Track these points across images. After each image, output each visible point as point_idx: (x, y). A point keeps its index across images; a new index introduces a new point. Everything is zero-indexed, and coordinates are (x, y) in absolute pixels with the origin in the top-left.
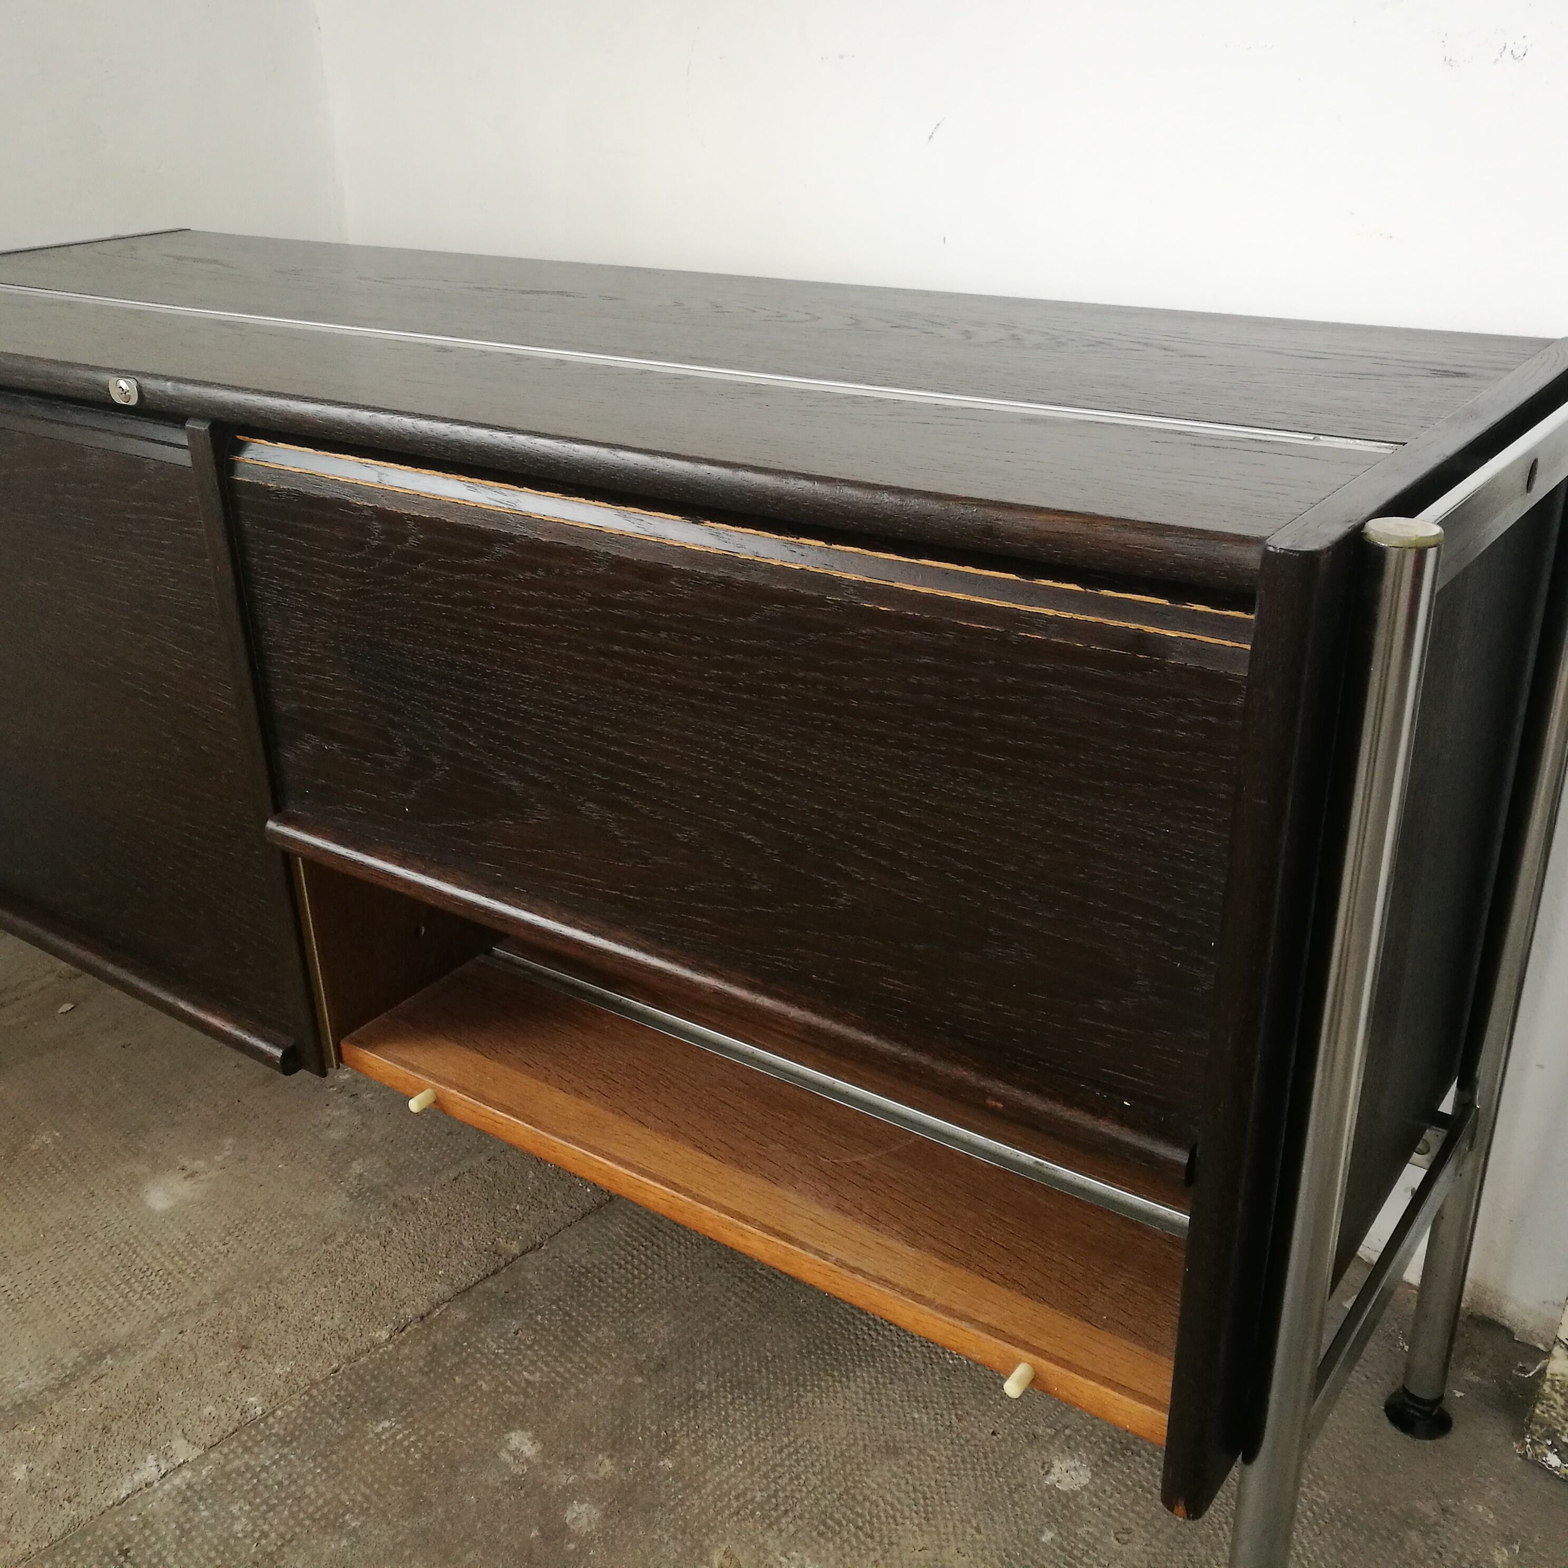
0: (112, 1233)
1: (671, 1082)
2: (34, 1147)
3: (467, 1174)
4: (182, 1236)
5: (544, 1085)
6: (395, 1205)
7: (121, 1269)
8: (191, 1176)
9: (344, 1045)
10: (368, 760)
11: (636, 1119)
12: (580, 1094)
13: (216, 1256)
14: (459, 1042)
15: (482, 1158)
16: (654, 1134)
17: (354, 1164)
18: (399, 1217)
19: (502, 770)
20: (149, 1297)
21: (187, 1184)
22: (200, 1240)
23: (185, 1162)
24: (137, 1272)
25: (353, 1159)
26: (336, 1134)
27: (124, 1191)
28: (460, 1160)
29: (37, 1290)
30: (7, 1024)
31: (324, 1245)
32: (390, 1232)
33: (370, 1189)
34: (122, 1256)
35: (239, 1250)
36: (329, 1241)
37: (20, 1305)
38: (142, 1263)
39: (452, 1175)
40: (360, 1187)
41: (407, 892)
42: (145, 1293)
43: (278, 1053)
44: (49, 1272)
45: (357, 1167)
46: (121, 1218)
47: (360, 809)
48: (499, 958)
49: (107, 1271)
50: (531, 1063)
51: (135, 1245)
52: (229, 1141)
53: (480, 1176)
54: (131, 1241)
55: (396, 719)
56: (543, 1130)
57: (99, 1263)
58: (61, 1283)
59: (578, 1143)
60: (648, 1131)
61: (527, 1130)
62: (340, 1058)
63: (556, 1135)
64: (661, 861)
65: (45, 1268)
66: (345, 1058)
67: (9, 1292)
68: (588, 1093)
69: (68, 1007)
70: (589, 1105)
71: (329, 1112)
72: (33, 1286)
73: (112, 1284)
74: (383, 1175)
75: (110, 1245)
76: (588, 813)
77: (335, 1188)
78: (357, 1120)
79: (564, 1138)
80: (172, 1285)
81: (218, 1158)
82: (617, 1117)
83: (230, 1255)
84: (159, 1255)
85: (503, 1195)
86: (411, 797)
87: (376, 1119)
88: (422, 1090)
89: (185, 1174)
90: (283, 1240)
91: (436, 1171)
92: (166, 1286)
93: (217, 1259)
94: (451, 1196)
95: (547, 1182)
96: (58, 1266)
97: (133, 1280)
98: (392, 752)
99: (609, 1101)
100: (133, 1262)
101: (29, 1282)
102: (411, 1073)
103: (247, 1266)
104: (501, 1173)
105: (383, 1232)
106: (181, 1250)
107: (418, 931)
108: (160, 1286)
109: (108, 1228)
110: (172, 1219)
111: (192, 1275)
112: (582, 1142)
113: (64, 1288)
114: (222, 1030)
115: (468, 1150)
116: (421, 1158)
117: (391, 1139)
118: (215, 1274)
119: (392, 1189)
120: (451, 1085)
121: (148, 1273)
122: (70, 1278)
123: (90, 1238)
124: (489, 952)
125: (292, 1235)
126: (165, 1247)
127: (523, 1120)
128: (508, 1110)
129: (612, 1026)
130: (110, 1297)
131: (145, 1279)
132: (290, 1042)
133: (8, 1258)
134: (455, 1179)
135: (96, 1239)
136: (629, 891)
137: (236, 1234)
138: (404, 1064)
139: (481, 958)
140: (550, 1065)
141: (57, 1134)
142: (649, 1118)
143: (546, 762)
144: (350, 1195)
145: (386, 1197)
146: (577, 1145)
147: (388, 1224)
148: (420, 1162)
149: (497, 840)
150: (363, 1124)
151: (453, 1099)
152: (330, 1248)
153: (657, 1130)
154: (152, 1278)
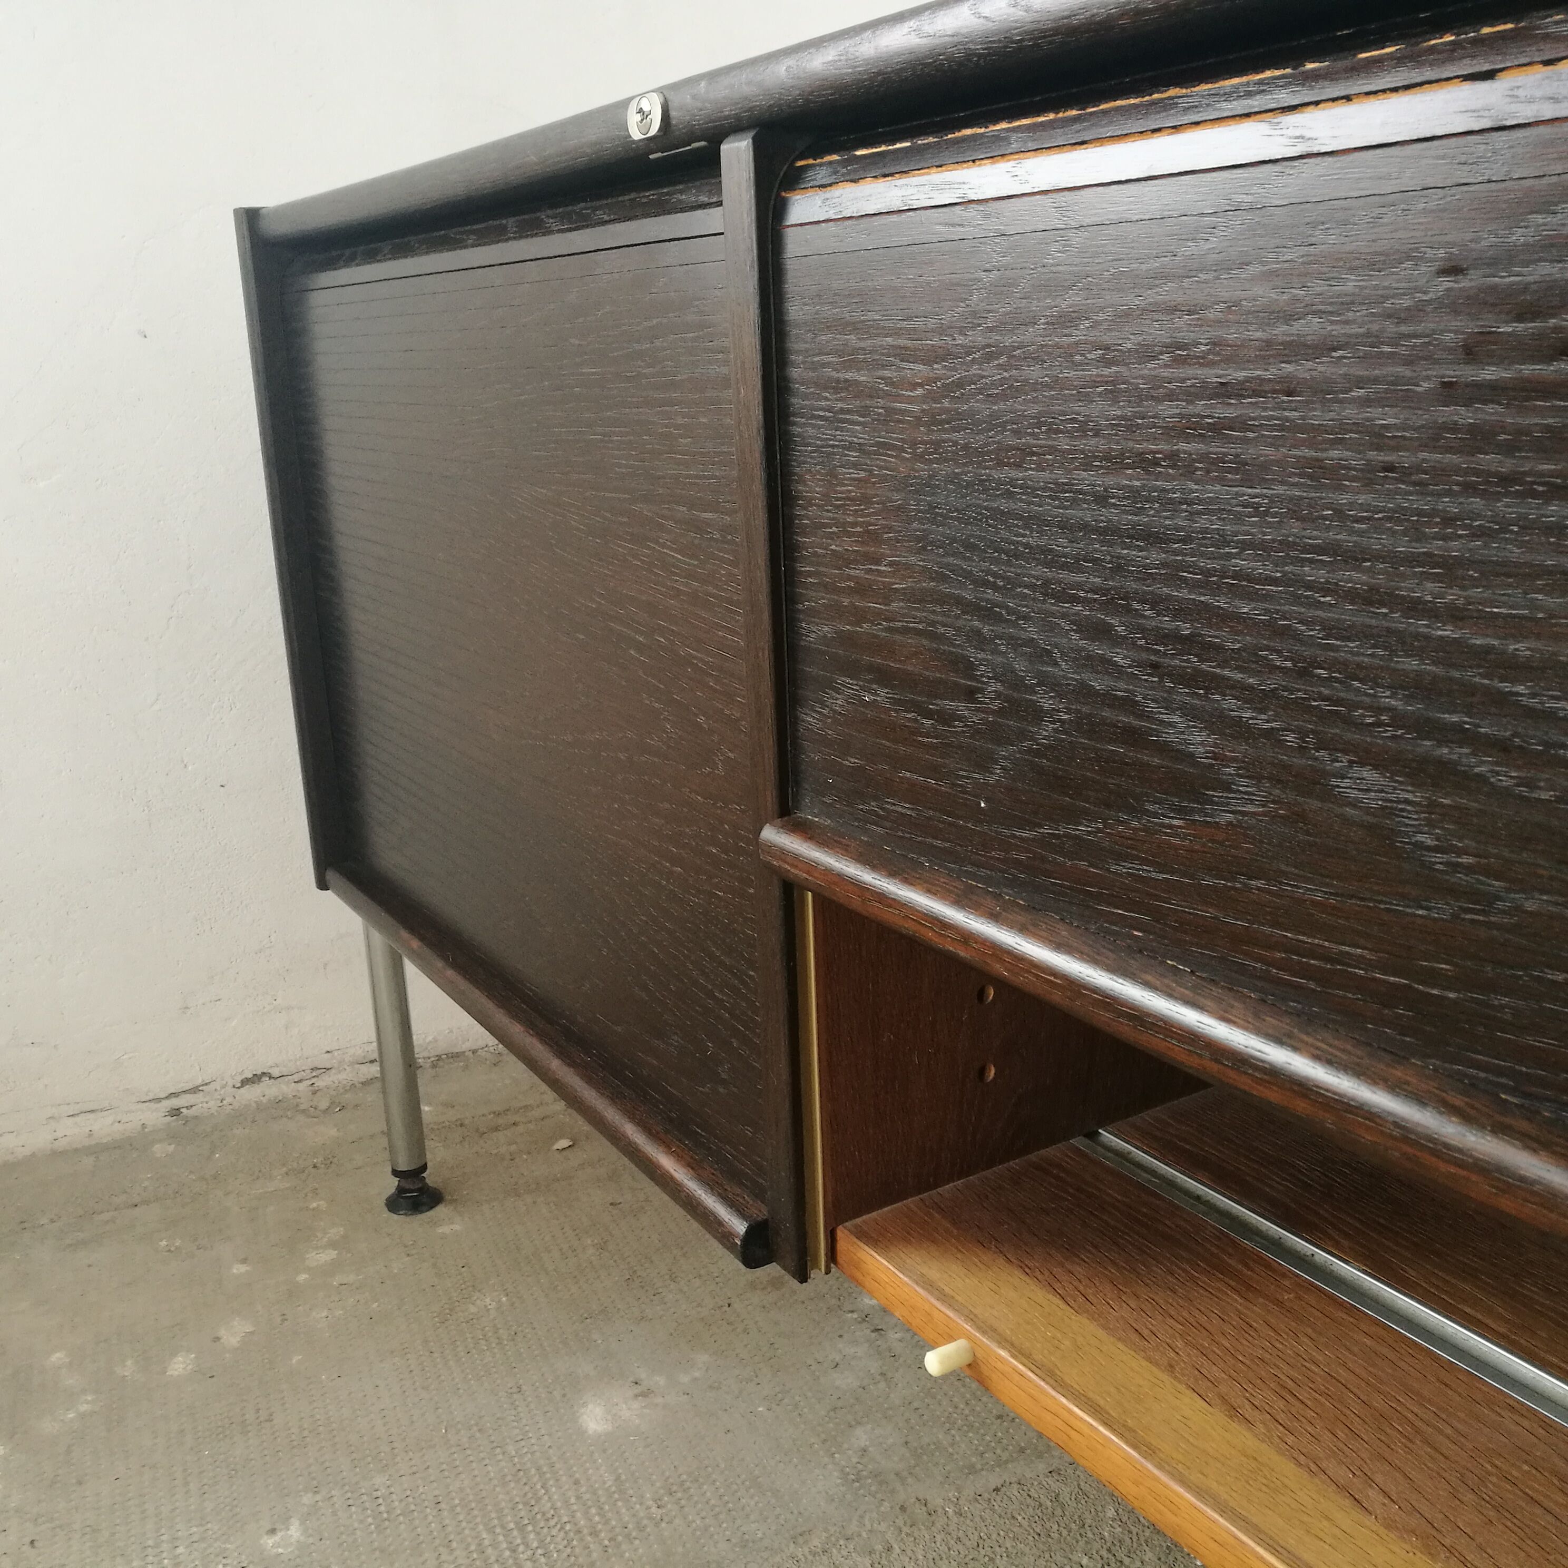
0: (525, 1450)
1: (1418, 1431)
2: (473, 1309)
3: (1015, 1486)
4: (609, 1480)
5: (1165, 1377)
6: (903, 1509)
7: (520, 1506)
8: (644, 1395)
9: (841, 1233)
10: (929, 715)
11: (1342, 1488)
12: (1233, 1412)
13: (645, 1522)
14: (1025, 1269)
15: (1041, 1467)
16: (1382, 1531)
17: (859, 1431)
18: (906, 1529)
19: (1173, 712)
20: (543, 1560)
21: (636, 1405)
22: (631, 1492)
23: (642, 1374)
24: (539, 1516)
25: (859, 1423)
26: (845, 1381)
27: (557, 1394)
28: (1007, 1462)
29: (413, 1507)
30: (494, 1152)
31: (792, 1545)
32: (889, 1549)
33: (876, 1475)
34: (527, 1488)
35: (677, 1521)
36: (800, 1540)
37: (387, 1523)
38: (549, 1505)
39: (995, 1481)
40: (860, 1467)
41: (962, 953)
42: (540, 1551)
43: (740, 1227)
44: (435, 1484)
45: (861, 1437)
46: (543, 1432)
47: (904, 808)
48: (1109, 1149)
49: (503, 1504)
50: (1146, 1333)
51: (548, 1475)
52: (703, 1358)
53: (1033, 1493)
54: (545, 1469)
55: (986, 630)
56: (1160, 1467)
57: (498, 1489)
58: (443, 1506)
59: (1223, 1509)
60: (1370, 1521)
61: (1128, 1459)
62: (832, 1255)
63: (1183, 1482)
64: (1530, 906)
65: (432, 1478)
66: (841, 1258)
67: (380, 1501)
68: (1248, 1411)
69: (564, 1143)
70: (1248, 1435)
71: (840, 1346)
72: (410, 1499)
73: (503, 1527)
74: (896, 1459)
75: (518, 1466)
76: (1354, 794)
77: (826, 1460)
78: (874, 1366)
79: (1200, 1492)
80: (577, 1550)
81: (685, 1379)
82: (1306, 1475)
83: (663, 1525)
84: (573, 1500)
85: (1065, 1533)
86: (992, 779)
87: (901, 1370)
88: (951, 1339)
89: (638, 1389)
90: (739, 1522)
91: (972, 1470)
92: (569, 1550)
93: (645, 1527)
94: (987, 1515)
95: (1134, 1530)
96: (448, 1480)
97: (530, 1528)
98: (970, 695)
99: (1290, 1439)
100: (539, 1500)
101: (408, 1493)
102: (938, 1304)
103: (680, 1549)
104: (1065, 1497)
105: (879, 1547)
106: (603, 1500)
107: (982, 1072)
108: (561, 1547)
109: (523, 1443)
110: (604, 1451)
111: (606, 1542)
112: (1233, 1510)
113: (445, 1513)
114: (672, 1178)
115: (1022, 1451)
116: (952, 1445)
117: (916, 1405)
118: (636, 1550)
119: (903, 1481)
120: (1004, 1342)
121: (552, 1523)
122: (457, 1501)
123: (498, 1450)
124: (1093, 1136)
125: (752, 1518)
126: (583, 1489)
127: (1121, 1436)
128: (1096, 1411)
129: (1300, 1298)
130: (494, 1545)
131: (545, 1530)
132: (761, 1212)
133: (396, 1451)
134: (997, 1490)
135: (504, 1453)
136: (1432, 977)
137: (679, 1495)
138: (929, 1286)
139: (1078, 1142)
140: (1180, 1344)
141: (504, 1299)
142: (1371, 1493)
143: (1271, 683)
144: (844, 1475)
145: (893, 1491)
146: (1222, 1513)
147: (889, 1536)
148: (951, 1450)
149: (1144, 861)
150: (883, 1374)
151: (999, 1366)
152: (799, 1553)
153: (1390, 1525)
154: (554, 1532)
